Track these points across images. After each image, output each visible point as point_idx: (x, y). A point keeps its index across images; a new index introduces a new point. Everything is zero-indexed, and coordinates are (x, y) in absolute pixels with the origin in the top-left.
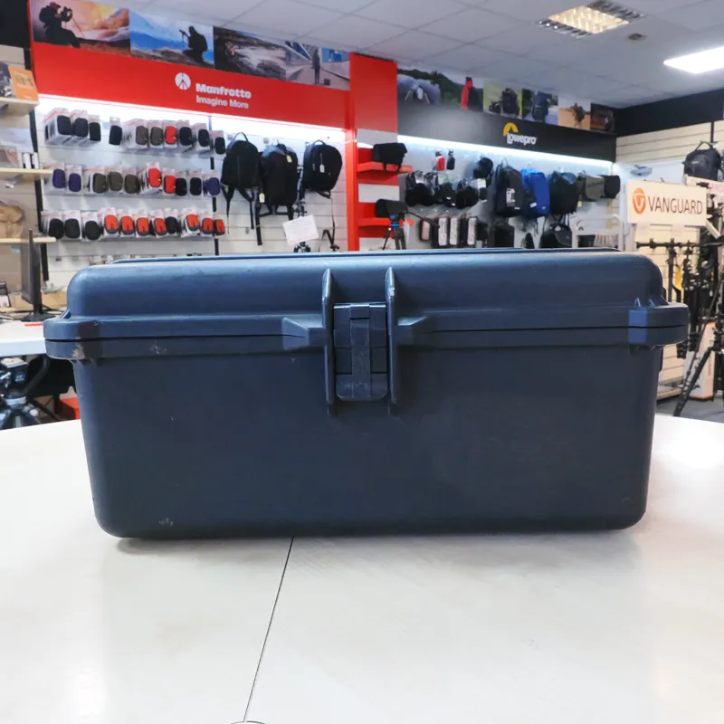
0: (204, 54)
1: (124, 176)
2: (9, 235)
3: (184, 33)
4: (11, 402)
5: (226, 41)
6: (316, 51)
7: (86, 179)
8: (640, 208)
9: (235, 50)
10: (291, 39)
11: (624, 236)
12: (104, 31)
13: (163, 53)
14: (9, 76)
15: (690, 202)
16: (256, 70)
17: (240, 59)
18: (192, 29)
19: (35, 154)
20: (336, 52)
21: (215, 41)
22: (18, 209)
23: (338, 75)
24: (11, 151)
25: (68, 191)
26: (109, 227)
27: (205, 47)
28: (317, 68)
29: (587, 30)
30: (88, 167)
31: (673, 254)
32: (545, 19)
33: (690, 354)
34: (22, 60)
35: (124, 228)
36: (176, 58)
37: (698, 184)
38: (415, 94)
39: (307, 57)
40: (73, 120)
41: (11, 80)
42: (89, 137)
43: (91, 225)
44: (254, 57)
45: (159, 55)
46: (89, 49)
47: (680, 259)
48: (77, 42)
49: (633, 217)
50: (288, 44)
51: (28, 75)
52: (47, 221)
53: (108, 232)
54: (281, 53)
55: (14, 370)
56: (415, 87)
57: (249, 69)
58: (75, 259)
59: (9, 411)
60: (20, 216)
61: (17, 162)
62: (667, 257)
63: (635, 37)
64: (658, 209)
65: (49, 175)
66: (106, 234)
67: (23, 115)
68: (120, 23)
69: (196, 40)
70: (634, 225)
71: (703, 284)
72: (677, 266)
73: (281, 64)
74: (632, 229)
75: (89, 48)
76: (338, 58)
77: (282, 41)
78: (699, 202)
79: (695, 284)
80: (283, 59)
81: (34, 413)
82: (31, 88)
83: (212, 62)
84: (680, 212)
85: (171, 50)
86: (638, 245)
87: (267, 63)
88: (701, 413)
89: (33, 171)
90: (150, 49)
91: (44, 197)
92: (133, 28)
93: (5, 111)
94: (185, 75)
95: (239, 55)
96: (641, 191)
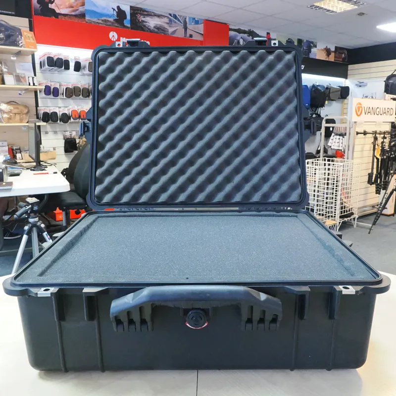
0: (125, 22)
1: (82, 88)
2: (21, 121)
3: (114, 10)
4: (31, 220)
5: (137, 13)
6: (186, 18)
7: (62, 90)
8: (359, 114)
9: (142, 18)
10: (171, 13)
11: (350, 128)
12: (71, 9)
13: (103, 20)
14: (21, 36)
15: (386, 109)
16: (153, 30)
17: (144, 23)
18: (118, 7)
19: (35, 77)
20: (196, 19)
21: (131, 14)
22: (26, 107)
23: (197, 32)
24: (23, 76)
25: (51, 96)
26: (73, 116)
27: (125, 18)
28: (186, 28)
29: (335, 10)
30: (63, 84)
31: (376, 139)
32: (312, 5)
33: (383, 192)
34: (27, 25)
35: (82, 117)
36: (109, 23)
37: (391, 99)
38: (238, 42)
39: (181, 22)
40: (55, 59)
41: (22, 37)
42: (63, 68)
43: (64, 115)
44: (152, 23)
45: (101, 22)
46: (64, 19)
47: (380, 140)
48: (57, 15)
49: (355, 118)
50: (170, 15)
51: (31, 34)
52: (41, 112)
53: (73, 119)
54: (166, 20)
55: (33, 204)
56: (238, 38)
57: (149, 29)
58: (55, 132)
59: (30, 225)
60: (27, 111)
61: (26, 81)
62: (372, 140)
63: (361, 14)
64: (369, 114)
65: (42, 89)
66: (72, 120)
67: (28, 55)
68: (80, 4)
69: (121, 13)
70: (355, 122)
71: (391, 155)
72: (378, 145)
73: (166, 26)
74: (354, 124)
75: (63, 18)
76: (197, 22)
77: (167, 13)
78: (391, 109)
79: (387, 155)
80: (167, 23)
81: (43, 226)
82: (33, 41)
83: (129, 25)
84: (381, 115)
85: (107, 19)
86: (358, 133)
87: (158, 26)
88: (387, 223)
89: (34, 87)
90: (96, 19)
91: (39, 100)
92: (87, 7)
93: (18, 54)
94: (114, 32)
95: (143, 21)
96: (360, 104)
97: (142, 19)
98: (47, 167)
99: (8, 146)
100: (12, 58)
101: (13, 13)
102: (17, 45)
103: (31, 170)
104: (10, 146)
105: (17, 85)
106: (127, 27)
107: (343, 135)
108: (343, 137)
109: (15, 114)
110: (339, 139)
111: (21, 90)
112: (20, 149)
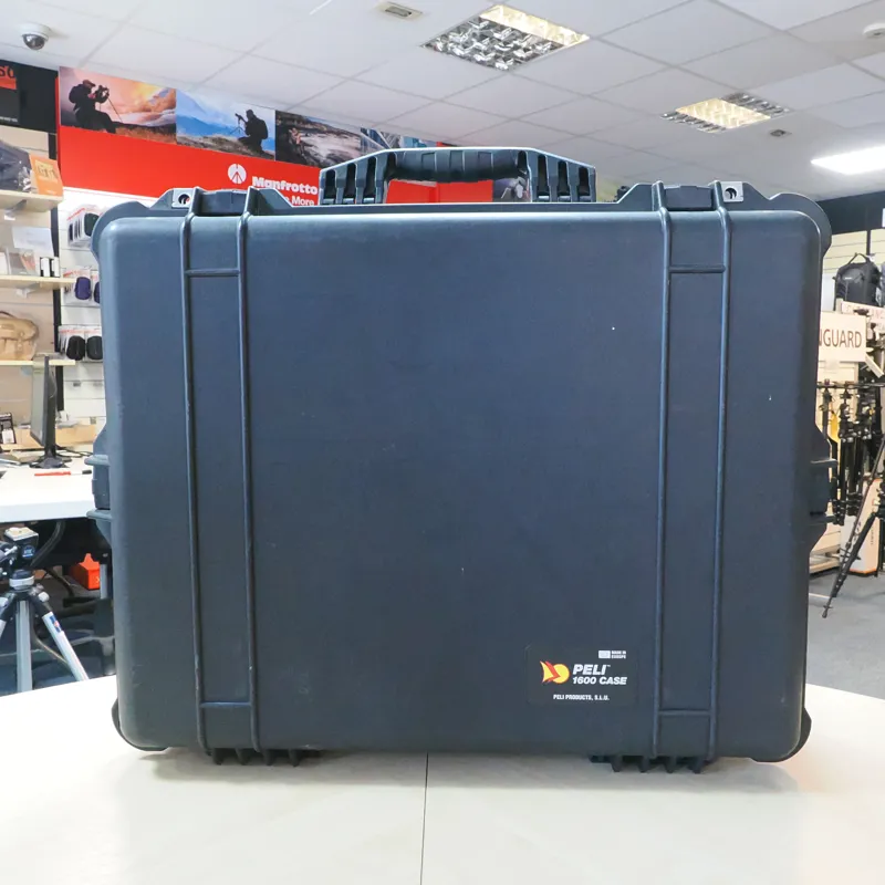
0: (264, 144)
2: (18, 355)
3: (240, 118)
4: (15, 583)
5: (291, 127)
6: (397, 140)
9: (301, 137)
10: (368, 127)
12: (145, 114)
13: (214, 140)
14: (29, 167)
15: (846, 333)
16: (325, 162)
18: (250, 113)
19: (56, 258)
21: (276, 126)
22: (31, 324)
24: (27, 255)
25: (91, 301)
27: (265, 135)
29: (721, 123)
31: (827, 398)
32: (671, 110)
33: (849, 520)
34: (46, 147)
36: (227, 147)
37: (855, 311)
39: (387, 147)
41: (31, 172)
44: (323, 147)
45: (209, 143)
46: (127, 136)
47: (837, 402)
48: (112, 126)
50: (364, 131)
51: (52, 165)
52: (66, 338)
54: (355, 142)
55: (22, 544)
57: (318, 161)
58: (96, 383)
59: (13, 595)
60: (33, 332)
61: (33, 267)
63: (779, 133)
65: (71, 285)
67: (44, 211)
68: (166, 105)
69: (255, 127)
71: (864, 434)
72: (833, 412)
75: (127, 134)
77: (356, 127)
78: (857, 333)
79: (855, 434)
80: (357, 149)
81: (44, 596)
82: (56, 181)
83: (273, 152)
85: (224, 137)
87: (337, 154)
88: (862, 593)
89: (53, 279)
90: (199, 137)
91: (63, 309)
92: (179, 111)
93: (21, 207)
94: (240, 166)
95: (304, 144)
97: (302, 139)
98: (70, 461)
100: (6, 218)
101: (15, 120)
102: (20, 189)
103: (31, 466)
105: (14, 273)
106: (267, 155)
109: (6, 339)
111: (22, 286)
112: (10, 419)
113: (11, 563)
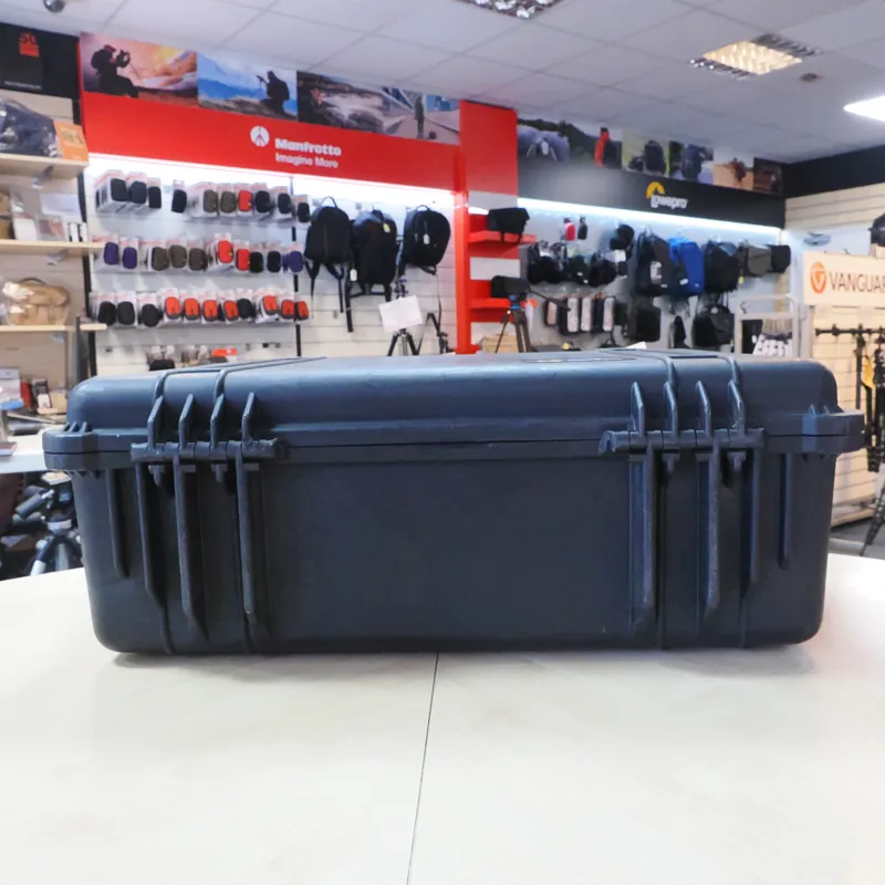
0: (286, 105)
1: (188, 250)
2: (51, 320)
3: (261, 79)
4: (54, 526)
5: (312, 88)
6: (420, 98)
7: (145, 253)
8: (819, 287)
9: (323, 98)
10: (390, 85)
11: (800, 322)
12: (166, 78)
13: (236, 103)
14: (54, 132)
15: (881, 278)
16: (348, 123)
17: (329, 109)
18: (271, 75)
19: (84, 225)
20: (443, 99)
21: (298, 88)
22: (62, 290)
23: (446, 126)
24: (56, 221)
25: (120, 267)
26: (170, 312)
27: (286, 96)
28: (420, 118)
29: (750, 69)
30: (146, 240)
31: (861, 343)
32: (698, 57)
34: (70, 113)
35: (188, 313)
36: (253, 109)
38: (539, 149)
39: (410, 106)
40: (129, 183)
41: (57, 138)
42: (147, 203)
43: (148, 309)
44: (345, 107)
45: (232, 105)
46: (149, 100)
47: (871, 348)
48: (135, 91)
49: (810, 297)
51: (76, 131)
52: (96, 304)
53: (169, 317)
54: (377, 101)
55: (58, 488)
56: (538, 140)
57: (339, 121)
58: (129, 349)
59: (51, 538)
60: (64, 298)
61: (62, 233)
62: (855, 346)
63: (810, 77)
64: (842, 288)
65: (100, 250)
67: (70, 178)
68: (186, 68)
69: (276, 87)
70: (812, 307)
72: (867, 357)
73: (377, 114)
74: (809, 312)
75: (150, 98)
76: (445, 106)
77: (377, 87)
80: (379, 109)
82: (81, 147)
83: (294, 113)
84: (869, 291)
85: (246, 99)
86: (819, 332)
87: (359, 114)
89: (81, 245)
90: (222, 99)
91: (92, 275)
92: (202, 74)
93: (48, 174)
94: (263, 129)
95: (326, 105)
96: (820, 266)
97: (326, 99)
99: (21, 378)
100: (35, 187)
101: (39, 87)
102: (47, 155)
104: (25, 380)
105: (44, 239)
107: (783, 338)
108: (786, 343)
109: (38, 306)
110: (776, 347)
111: (52, 252)
112: (45, 384)
113: (48, 506)
